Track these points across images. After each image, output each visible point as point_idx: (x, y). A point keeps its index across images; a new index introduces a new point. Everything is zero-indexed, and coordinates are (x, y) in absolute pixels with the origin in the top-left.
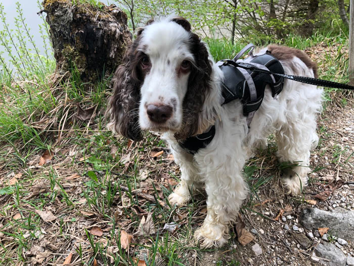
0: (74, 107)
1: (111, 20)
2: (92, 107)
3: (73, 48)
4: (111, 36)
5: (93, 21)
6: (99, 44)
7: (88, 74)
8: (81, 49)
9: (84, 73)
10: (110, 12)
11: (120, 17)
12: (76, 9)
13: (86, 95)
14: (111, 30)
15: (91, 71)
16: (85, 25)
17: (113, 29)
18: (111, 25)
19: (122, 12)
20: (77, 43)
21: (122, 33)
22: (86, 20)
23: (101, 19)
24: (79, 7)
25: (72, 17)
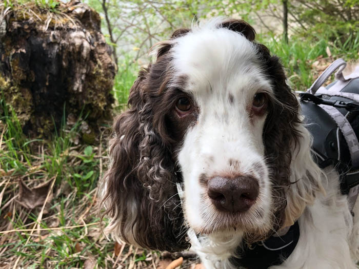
0: (12, 186)
1: (73, 27)
2: (46, 182)
3: (8, 80)
4: (74, 55)
5: (41, 32)
6: (54, 69)
7: (35, 124)
8: (22, 81)
9: (28, 122)
10: (69, 12)
11: (88, 20)
12: (12, 14)
13: (33, 160)
14: (73, 44)
15: (42, 118)
16: (27, 40)
17: (78, 42)
18: (73, 34)
19: (91, 11)
20: (14, 72)
21: (93, 48)
22: (28, 31)
23: (56, 26)
24: (16, 9)
25: (4, 27)
